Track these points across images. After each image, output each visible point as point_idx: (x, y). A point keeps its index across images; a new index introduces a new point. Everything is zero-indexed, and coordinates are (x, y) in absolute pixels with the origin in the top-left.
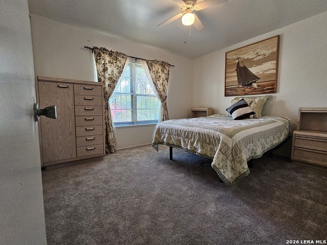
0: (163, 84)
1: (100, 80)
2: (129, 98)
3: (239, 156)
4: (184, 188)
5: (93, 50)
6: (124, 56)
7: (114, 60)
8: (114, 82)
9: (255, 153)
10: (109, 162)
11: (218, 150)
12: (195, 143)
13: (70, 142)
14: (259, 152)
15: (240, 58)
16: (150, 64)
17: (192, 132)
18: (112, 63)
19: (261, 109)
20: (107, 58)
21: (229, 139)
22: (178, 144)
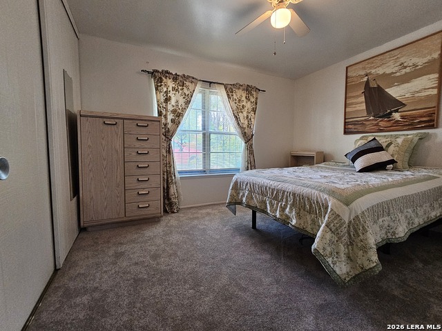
0: (247, 117)
1: (160, 113)
2: (200, 136)
3: (362, 237)
4: (267, 280)
5: (153, 74)
6: (193, 80)
7: (180, 86)
8: (178, 115)
9: (394, 233)
10: (166, 226)
11: (324, 225)
12: (288, 209)
13: (117, 196)
14: (402, 232)
15: (370, 73)
16: (230, 89)
17: (284, 192)
18: (177, 90)
19: (407, 155)
20: (171, 84)
21: (345, 207)
22: (263, 207)
